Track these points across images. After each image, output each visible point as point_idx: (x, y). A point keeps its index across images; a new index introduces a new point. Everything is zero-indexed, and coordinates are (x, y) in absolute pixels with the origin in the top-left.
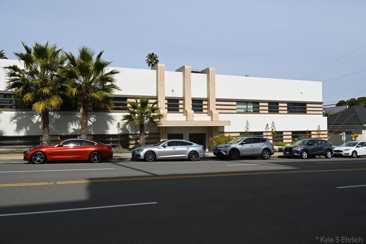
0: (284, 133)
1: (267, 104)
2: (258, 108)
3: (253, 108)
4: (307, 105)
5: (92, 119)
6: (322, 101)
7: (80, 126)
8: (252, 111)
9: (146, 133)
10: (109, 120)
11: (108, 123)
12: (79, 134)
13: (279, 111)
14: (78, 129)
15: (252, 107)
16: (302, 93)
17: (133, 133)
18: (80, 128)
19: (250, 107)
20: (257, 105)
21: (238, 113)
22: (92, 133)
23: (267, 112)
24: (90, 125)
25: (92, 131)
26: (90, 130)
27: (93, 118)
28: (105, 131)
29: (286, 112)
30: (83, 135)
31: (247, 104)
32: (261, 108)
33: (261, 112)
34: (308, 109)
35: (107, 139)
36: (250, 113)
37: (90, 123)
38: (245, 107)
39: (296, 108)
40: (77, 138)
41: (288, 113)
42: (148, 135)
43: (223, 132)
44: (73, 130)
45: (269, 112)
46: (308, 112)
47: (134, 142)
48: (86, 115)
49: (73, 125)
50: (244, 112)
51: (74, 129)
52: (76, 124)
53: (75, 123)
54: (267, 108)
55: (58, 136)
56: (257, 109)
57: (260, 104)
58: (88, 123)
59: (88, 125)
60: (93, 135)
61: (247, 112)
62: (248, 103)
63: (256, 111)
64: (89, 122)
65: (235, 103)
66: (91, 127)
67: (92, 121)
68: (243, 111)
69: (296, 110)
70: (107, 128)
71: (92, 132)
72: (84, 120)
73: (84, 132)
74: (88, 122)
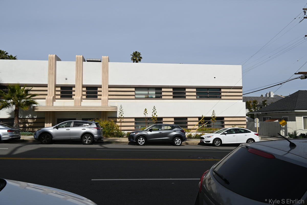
0: (189, 119)
1: (171, 90)
2: (161, 93)
3: (156, 93)
4: (222, 90)
6: (242, 86)
8: (154, 96)
9: (34, 117)
13: (186, 97)
15: (154, 92)
16: (215, 78)
17: (21, 117)
19: (153, 92)
20: (159, 91)
21: (136, 99)
23: (172, 97)
29: (195, 97)
31: (148, 90)
32: (163, 94)
33: (163, 97)
34: (222, 94)
36: (152, 98)
38: (146, 92)
39: (208, 94)
41: (197, 99)
42: (35, 120)
43: (115, 116)
45: (173, 97)
46: (222, 97)
47: (22, 126)
50: (145, 98)
54: (171, 94)
56: (160, 95)
57: (163, 90)
61: (148, 98)
62: (149, 88)
63: (159, 96)
65: (134, 89)
68: (144, 96)
69: (208, 95)
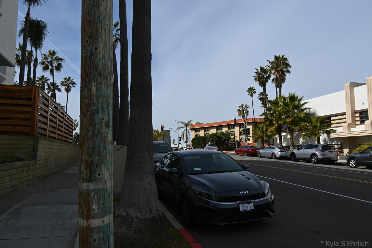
42: (339, 145)
49: (301, 140)
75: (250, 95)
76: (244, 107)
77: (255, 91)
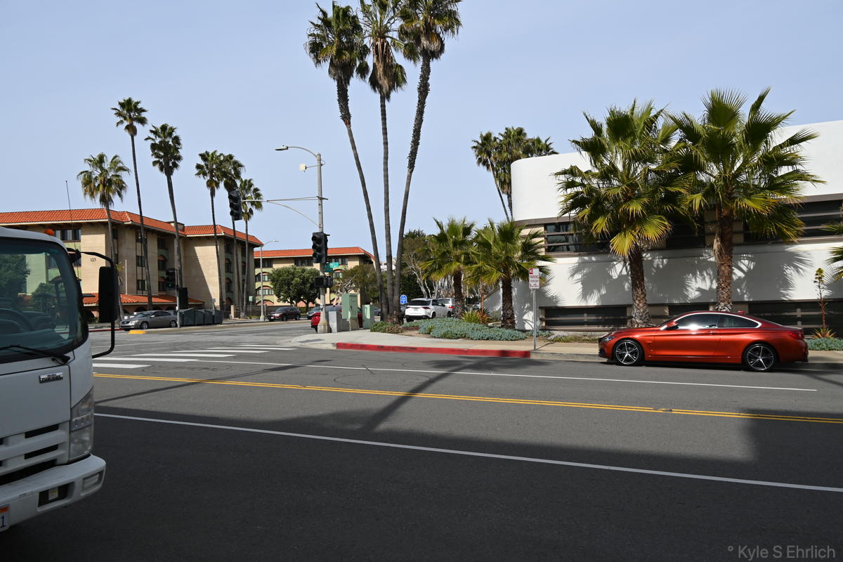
5: (745, 264)
7: (714, 282)
10: (790, 264)
11: (788, 271)
12: (712, 301)
14: (711, 288)
18: (715, 286)
22: (746, 298)
24: (740, 278)
25: (745, 294)
26: (739, 290)
27: (746, 262)
28: (782, 293)
30: (722, 304)
35: (787, 314)
37: (738, 274)
40: (707, 309)
44: (697, 291)
48: (728, 255)
49: (696, 282)
51: (699, 289)
52: (704, 279)
53: (702, 275)
55: (663, 305)
58: (735, 274)
59: (735, 277)
60: (749, 303)
64: (736, 271)
66: (742, 283)
67: (745, 269)
70: (786, 284)
71: (745, 296)
72: (723, 268)
73: (726, 295)
74: (734, 271)
75: (127, 127)
76: (106, 166)
77: (143, 115)
